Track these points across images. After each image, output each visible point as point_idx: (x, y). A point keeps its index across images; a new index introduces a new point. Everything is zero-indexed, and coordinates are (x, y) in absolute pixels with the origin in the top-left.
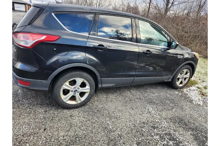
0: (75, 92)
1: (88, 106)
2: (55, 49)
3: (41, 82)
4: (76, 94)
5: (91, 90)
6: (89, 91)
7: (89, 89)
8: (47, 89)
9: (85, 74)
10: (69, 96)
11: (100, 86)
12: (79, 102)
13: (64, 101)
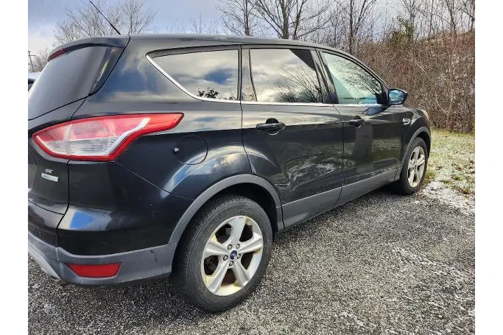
0: (232, 258)
1: (263, 289)
2: (176, 150)
3: (152, 251)
4: (235, 263)
5: (265, 242)
6: (260, 245)
7: (260, 240)
8: (168, 270)
9: (249, 203)
10: (221, 273)
11: (280, 226)
12: (245, 284)
13: (213, 291)
